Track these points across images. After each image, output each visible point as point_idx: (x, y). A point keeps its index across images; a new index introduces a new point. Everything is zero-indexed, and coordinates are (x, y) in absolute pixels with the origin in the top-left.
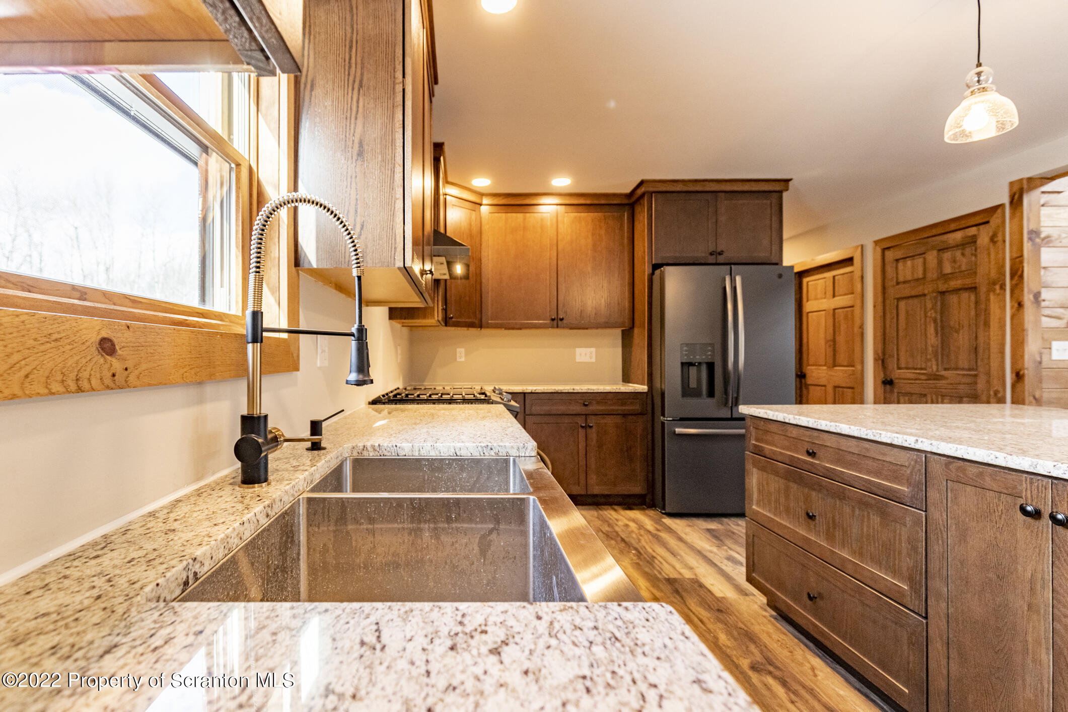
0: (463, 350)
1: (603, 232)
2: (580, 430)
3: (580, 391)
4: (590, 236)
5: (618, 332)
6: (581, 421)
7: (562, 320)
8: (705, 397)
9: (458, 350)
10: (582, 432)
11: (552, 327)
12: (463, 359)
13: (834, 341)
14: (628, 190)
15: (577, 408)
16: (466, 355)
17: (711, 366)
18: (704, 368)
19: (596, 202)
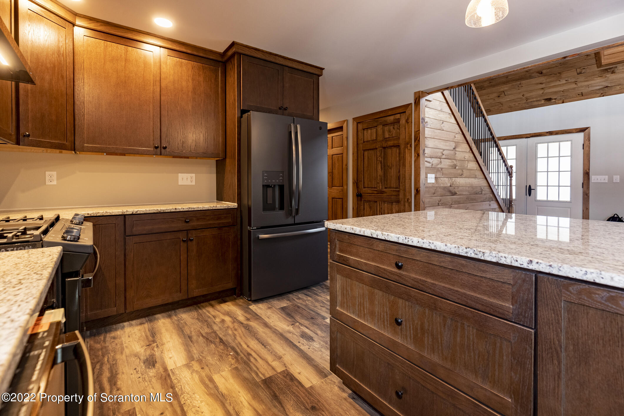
0: (55, 173)
1: (201, 79)
2: (182, 243)
3: (182, 210)
4: (190, 80)
5: (213, 162)
6: (182, 236)
7: (165, 148)
8: (278, 209)
9: (47, 173)
10: (183, 246)
11: (156, 154)
12: (55, 183)
13: (332, 172)
14: (221, 50)
15: (180, 225)
16: (58, 179)
17: (281, 187)
18: (277, 190)
19: (195, 53)
